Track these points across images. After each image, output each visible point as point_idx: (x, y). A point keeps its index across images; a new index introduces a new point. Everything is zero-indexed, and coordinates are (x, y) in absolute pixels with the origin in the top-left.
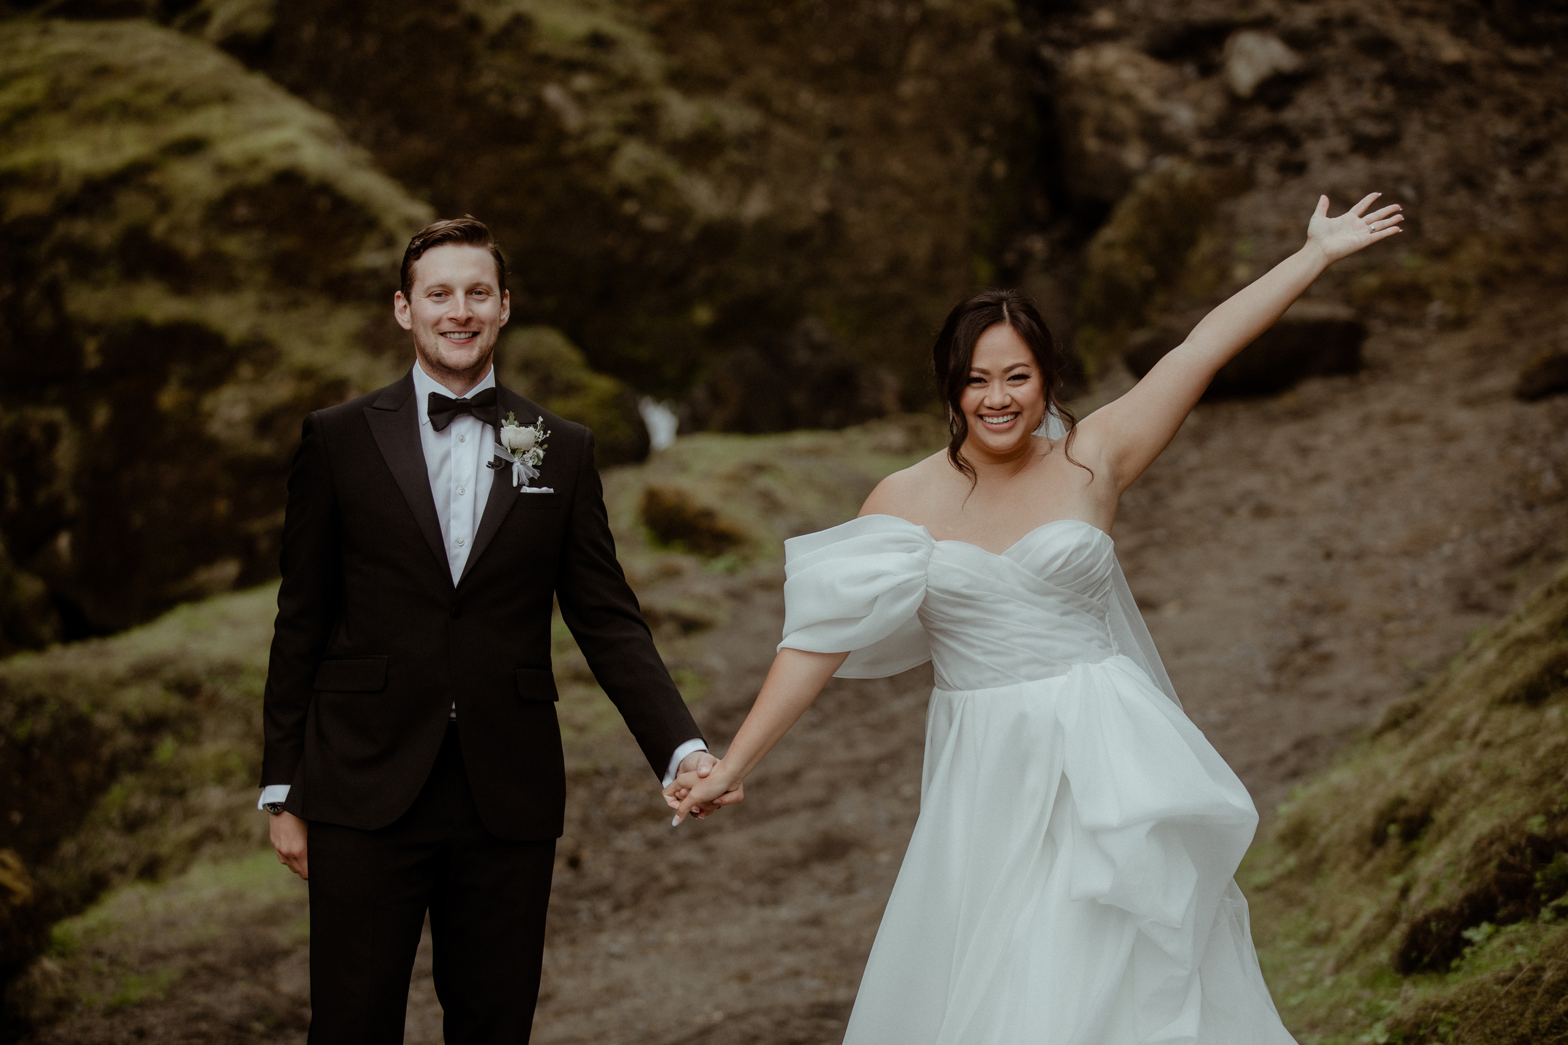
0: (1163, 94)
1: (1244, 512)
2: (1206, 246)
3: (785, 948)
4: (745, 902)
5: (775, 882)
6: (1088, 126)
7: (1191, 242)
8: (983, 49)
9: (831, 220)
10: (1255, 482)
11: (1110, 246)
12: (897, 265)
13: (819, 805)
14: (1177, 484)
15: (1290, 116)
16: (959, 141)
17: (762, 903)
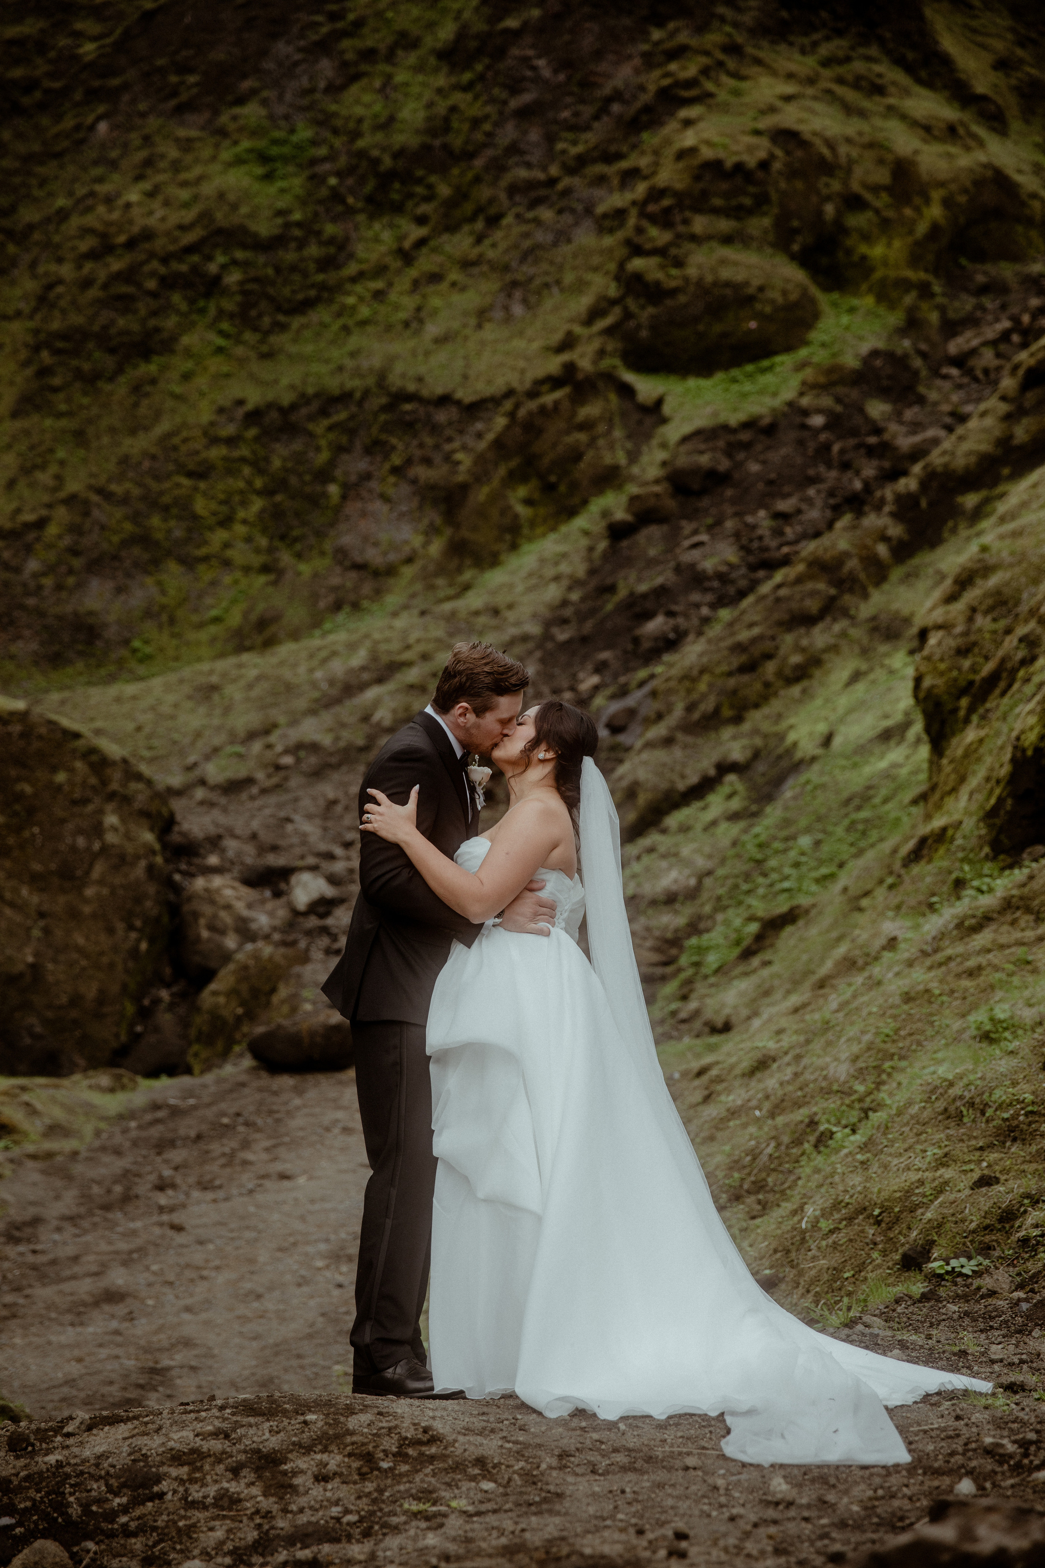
0: (250, 906)
1: (336, 1131)
2: (283, 992)
3: (101, 1345)
4: (62, 1324)
5: (79, 1314)
6: (202, 922)
7: (273, 990)
8: (139, 871)
9: (35, 968)
10: (340, 1115)
11: (215, 993)
12: (76, 1000)
13: (96, 1274)
14: (290, 1114)
15: (330, 921)
16: (120, 926)
17: (72, 1325)
